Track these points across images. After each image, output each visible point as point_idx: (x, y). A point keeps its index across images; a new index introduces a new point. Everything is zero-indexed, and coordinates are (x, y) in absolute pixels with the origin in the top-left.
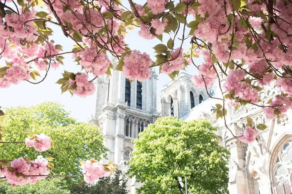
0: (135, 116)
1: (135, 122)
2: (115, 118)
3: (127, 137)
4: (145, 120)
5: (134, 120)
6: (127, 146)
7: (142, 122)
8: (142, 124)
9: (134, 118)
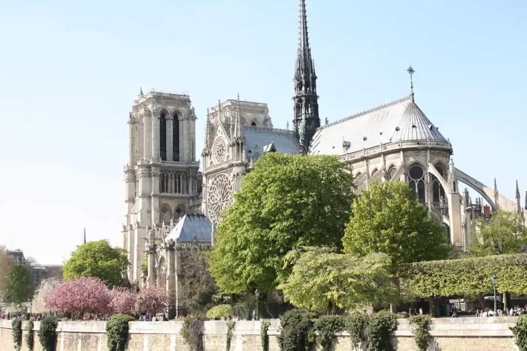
0: (170, 169)
1: (171, 175)
2: (150, 176)
3: (163, 194)
4: (181, 171)
5: (170, 174)
6: (163, 202)
7: (178, 174)
8: (179, 176)
9: (170, 171)
